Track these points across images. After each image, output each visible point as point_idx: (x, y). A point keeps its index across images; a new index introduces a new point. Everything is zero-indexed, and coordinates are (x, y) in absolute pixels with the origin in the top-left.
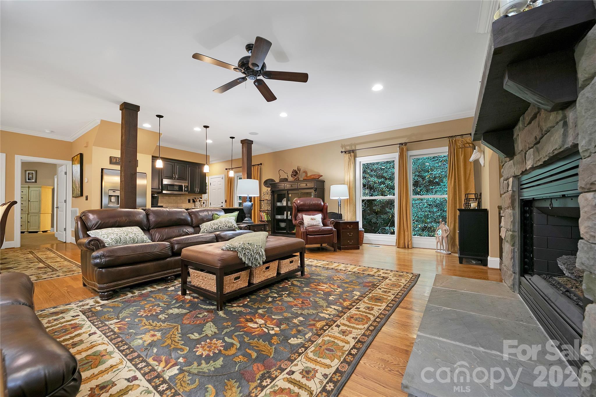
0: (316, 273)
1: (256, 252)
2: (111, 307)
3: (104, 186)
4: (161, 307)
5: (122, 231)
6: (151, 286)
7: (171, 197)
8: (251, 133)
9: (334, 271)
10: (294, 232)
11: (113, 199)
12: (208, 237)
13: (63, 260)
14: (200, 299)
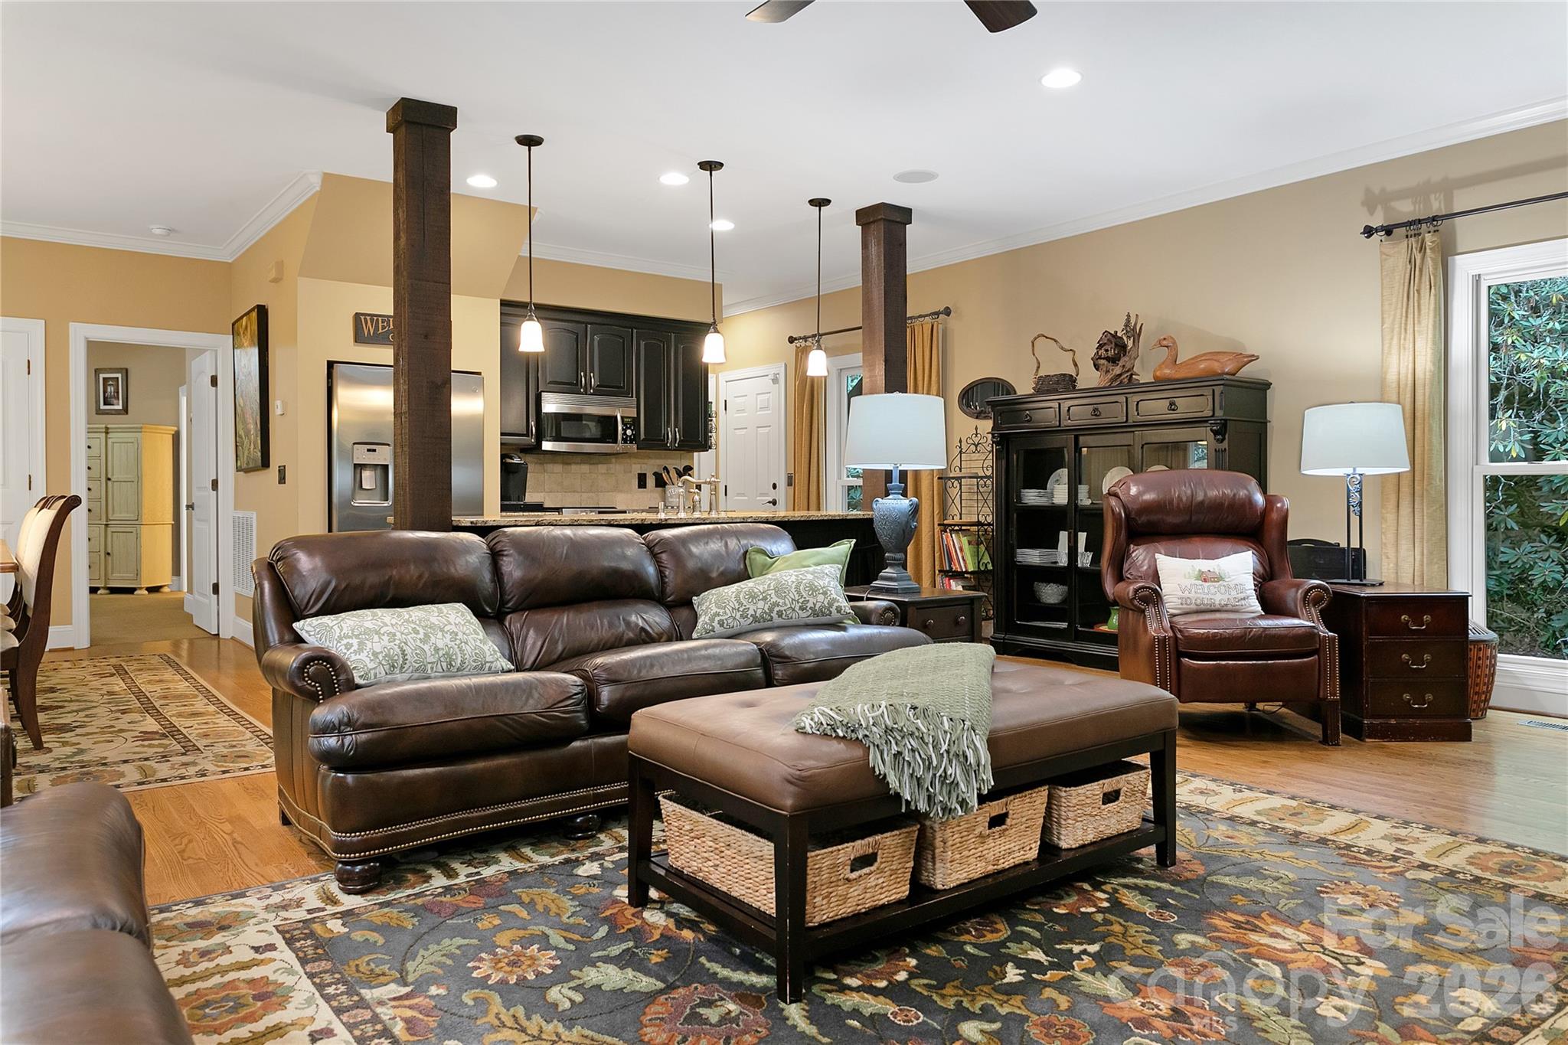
0: (1236, 856)
1: (948, 752)
2: (375, 928)
3: (338, 428)
4: (556, 948)
5: (407, 621)
6: (512, 849)
7: (573, 467)
8: (905, 177)
9: (1330, 853)
10: (1104, 628)
11: (369, 479)
12: (730, 656)
13: (212, 708)
14: (704, 934)
